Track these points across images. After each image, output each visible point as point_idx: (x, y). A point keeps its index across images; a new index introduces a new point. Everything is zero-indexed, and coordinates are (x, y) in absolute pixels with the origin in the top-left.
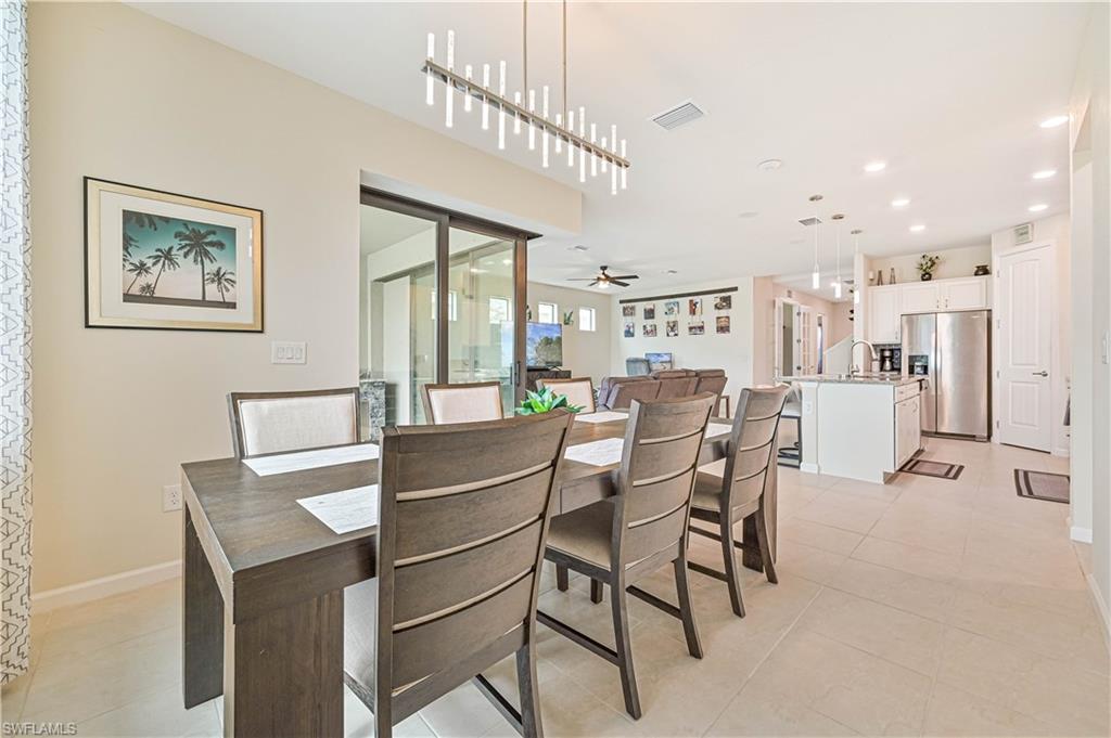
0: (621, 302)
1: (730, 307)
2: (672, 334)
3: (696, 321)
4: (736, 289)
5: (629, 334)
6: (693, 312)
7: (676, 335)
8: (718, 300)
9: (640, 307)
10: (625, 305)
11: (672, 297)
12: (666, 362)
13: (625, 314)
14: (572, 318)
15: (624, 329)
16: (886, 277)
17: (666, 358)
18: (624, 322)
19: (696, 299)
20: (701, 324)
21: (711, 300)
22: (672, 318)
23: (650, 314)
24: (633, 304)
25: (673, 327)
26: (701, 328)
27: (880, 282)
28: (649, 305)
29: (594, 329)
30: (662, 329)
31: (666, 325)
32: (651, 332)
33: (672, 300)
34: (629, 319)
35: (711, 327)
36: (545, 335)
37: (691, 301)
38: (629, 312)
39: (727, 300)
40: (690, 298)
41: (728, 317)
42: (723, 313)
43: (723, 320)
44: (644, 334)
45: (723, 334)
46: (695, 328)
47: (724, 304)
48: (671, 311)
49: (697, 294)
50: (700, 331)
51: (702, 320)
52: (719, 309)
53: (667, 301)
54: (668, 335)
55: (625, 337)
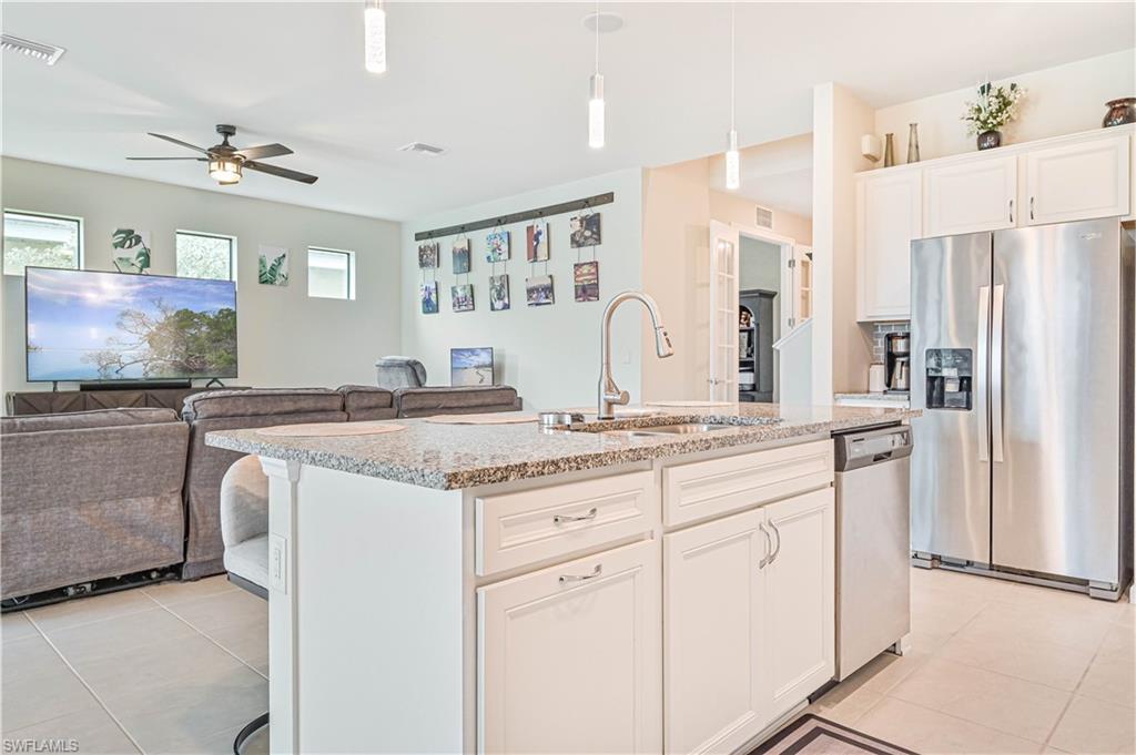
0: (419, 237)
1: (599, 241)
2: (498, 305)
3: (538, 274)
4: (608, 198)
5: (430, 306)
6: (533, 255)
7: (507, 307)
8: (577, 226)
10: (422, 243)
11: (499, 221)
12: (485, 366)
13: (422, 264)
14: (283, 270)
15: (421, 295)
16: (902, 150)
17: (485, 358)
18: (421, 280)
19: (540, 224)
20: (548, 282)
21: (564, 226)
22: (499, 270)
23: (464, 258)
24: (437, 240)
25: (502, 288)
26: (549, 290)
27: (890, 161)
28: (459, 241)
29: (353, 297)
30: (483, 296)
31: (488, 286)
32: (466, 302)
33: (499, 229)
34: (429, 271)
35: (565, 286)
36: (182, 305)
37: (530, 229)
38: (428, 258)
39: (593, 223)
40: (529, 223)
41: (595, 264)
42: (587, 254)
43: (585, 269)
44: (454, 306)
45: (586, 303)
46: (537, 290)
47: (588, 233)
48: (496, 254)
49: (541, 213)
50: (547, 297)
51: (549, 273)
52: (579, 245)
53: (490, 231)
54: (493, 309)
55: (425, 312)
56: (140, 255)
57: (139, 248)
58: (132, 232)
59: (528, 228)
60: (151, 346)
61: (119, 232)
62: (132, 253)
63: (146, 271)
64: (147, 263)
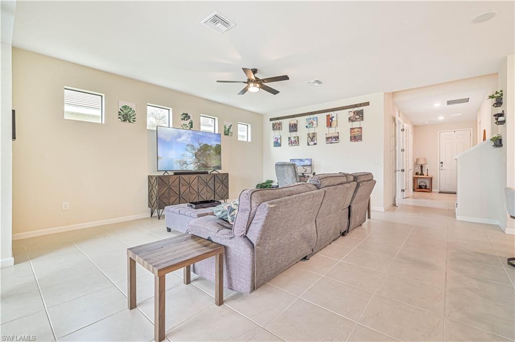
0: (271, 120)
1: (362, 120)
2: (312, 143)
3: (332, 132)
4: (367, 104)
5: (277, 144)
6: (329, 125)
7: (315, 144)
8: (352, 114)
9: (286, 123)
10: (274, 122)
11: (312, 113)
12: (307, 166)
13: (274, 129)
14: (231, 130)
15: (272, 141)
17: (307, 163)
18: (272, 135)
19: (332, 114)
20: (337, 135)
21: (345, 115)
22: (312, 131)
23: (294, 128)
24: (280, 121)
25: (312, 138)
26: (337, 138)
28: (293, 121)
29: (249, 140)
30: (304, 140)
32: (294, 142)
33: (312, 116)
34: (277, 132)
35: (345, 136)
36: (204, 142)
37: (328, 116)
38: (277, 127)
39: (360, 114)
40: (328, 114)
41: (361, 128)
42: (356, 124)
43: (356, 130)
44: (289, 144)
45: (356, 142)
46: (331, 138)
47: (357, 117)
48: (311, 125)
49: (333, 110)
50: (336, 140)
51: (337, 132)
52: (353, 121)
53: (308, 117)
54: (308, 144)
55: (274, 146)
56: (190, 123)
57: (189, 121)
58: (187, 114)
59: (327, 116)
60: (196, 158)
61: (183, 114)
62: (187, 122)
63: (191, 129)
64: (192, 127)
